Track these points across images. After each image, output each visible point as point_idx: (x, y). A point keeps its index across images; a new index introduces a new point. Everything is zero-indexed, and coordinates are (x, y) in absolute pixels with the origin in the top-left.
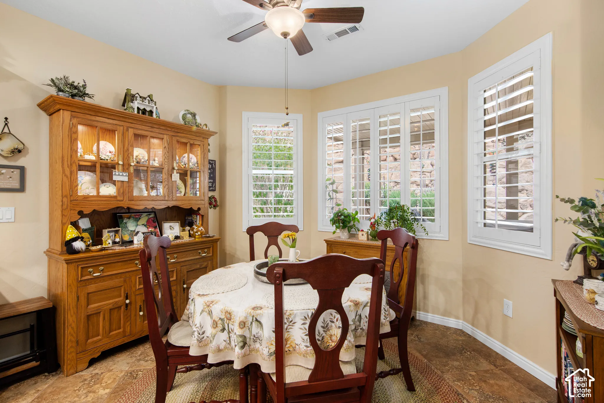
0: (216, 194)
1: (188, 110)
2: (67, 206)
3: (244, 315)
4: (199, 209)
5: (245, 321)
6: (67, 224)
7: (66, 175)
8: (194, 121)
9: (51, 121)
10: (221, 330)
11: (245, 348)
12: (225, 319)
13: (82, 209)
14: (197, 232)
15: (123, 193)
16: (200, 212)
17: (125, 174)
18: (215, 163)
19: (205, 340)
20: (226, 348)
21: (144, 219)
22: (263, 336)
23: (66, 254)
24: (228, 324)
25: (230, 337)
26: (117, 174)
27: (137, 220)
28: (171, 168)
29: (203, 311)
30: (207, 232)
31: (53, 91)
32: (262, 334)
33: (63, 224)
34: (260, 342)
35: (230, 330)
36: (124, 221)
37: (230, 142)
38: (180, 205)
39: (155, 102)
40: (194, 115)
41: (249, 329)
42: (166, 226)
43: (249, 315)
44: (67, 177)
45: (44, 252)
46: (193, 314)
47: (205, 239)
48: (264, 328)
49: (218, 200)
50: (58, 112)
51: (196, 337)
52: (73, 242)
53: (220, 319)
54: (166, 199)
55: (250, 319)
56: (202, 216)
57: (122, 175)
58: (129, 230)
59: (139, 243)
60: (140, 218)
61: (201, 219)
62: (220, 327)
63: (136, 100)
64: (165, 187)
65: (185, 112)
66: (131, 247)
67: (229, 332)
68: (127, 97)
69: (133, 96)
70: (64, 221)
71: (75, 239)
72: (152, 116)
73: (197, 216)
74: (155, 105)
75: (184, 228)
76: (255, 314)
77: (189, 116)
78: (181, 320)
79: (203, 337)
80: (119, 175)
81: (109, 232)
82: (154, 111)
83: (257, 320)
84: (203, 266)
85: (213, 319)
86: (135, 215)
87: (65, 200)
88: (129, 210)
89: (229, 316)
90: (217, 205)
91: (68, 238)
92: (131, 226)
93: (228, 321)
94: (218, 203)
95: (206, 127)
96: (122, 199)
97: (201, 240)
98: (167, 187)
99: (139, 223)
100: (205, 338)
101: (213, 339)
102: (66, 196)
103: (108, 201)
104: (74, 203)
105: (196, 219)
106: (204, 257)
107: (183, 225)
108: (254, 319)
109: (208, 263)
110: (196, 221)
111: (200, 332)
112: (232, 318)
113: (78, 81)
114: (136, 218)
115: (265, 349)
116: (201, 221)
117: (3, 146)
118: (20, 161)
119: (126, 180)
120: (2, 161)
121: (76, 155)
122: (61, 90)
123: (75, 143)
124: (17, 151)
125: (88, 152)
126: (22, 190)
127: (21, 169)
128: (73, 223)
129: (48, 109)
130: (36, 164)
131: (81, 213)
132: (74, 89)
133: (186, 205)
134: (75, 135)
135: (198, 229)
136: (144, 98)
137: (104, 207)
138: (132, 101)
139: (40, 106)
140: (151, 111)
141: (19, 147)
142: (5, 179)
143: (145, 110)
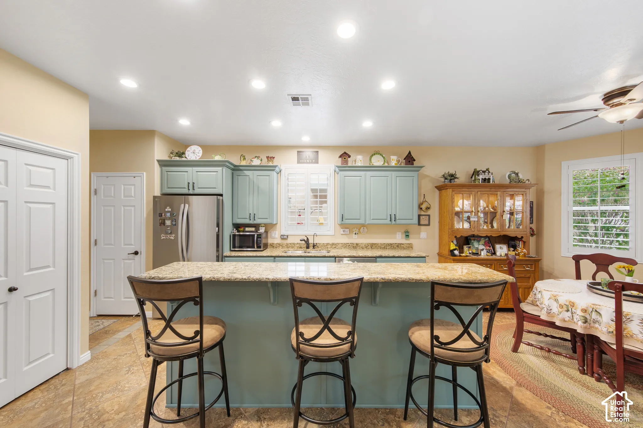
0: (534, 226)
1: (512, 171)
2: (451, 233)
3: (586, 306)
4: (522, 237)
5: (586, 309)
6: (450, 242)
7: (450, 219)
8: (517, 178)
9: (440, 193)
10: (566, 311)
11: (586, 324)
12: (569, 306)
13: (456, 235)
14: (521, 252)
15: (475, 227)
16: (523, 239)
17: (476, 217)
18: (533, 203)
19: (552, 314)
20: (569, 321)
21: (482, 241)
22: (602, 321)
23: (450, 256)
24: (571, 309)
25: (573, 316)
26: (472, 217)
27: (479, 241)
28: (502, 211)
29: (550, 298)
30: (529, 253)
31: (443, 180)
32: (601, 320)
33: (449, 242)
34: (599, 324)
35: (573, 312)
36: (472, 242)
37: (548, 186)
38: (509, 234)
39: (492, 173)
40: (517, 174)
41: (589, 315)
42: (498, 246)
43: (589, 307)
44: (450, 220)
45: (437, 253)
46: (540, 299)
47: (527, 258)
48: (603, 317)
49: (535, 230)
50: (446, 190)
51: (546, 310)
52: (454, 251)
53: (565, 304)
54: (499, 230)
55: (591, 310)
56: (524, 242)
57: (475, 218)
58: (475, 247)
59: (484, 255)
60: (480, 241)
61: (523, 244)
62: (565, 308)
63: (481, 175)
64: (498, 223)
65: (510, 173)
66: (480, 257)
67: (572, 313)
68: (474, 173)
69: (478, 172)
70: (449, 241)
71: (455, 250)
72: (489, 182)
73: (519, 242)
74: (492, 175)
75: (509, 249)
76: (595, 307)
77: (513, 175)
78: (525, 302)
79: (551, 312)
80: (473, 218)
81: (467, 247)
82: (491, 178)
83: (596, 311)
84: (527, 276)
85: (559, 303)
86: (477, 239)
87: (449, 230)
88: (473, 236)
89: (572, 304)
90: (534, 234)
91: (452, 248)
92: (476, 244)
93: (571, 307)
94: (535, 233)
95: (529, 181)
96: (474, 230)
97: (523, 258)
98: (499, 223)
99: (480, 243)
100: (552, 313)
101: (560, 314)
102: (450, 229)
103: (467, 231)
104: (453, 232)
105: (519, 244)
106: (527, 270)
107: (509, 247)
108: (594, 310)
109: (531, 275)
110: (518, 245)
111: (548, 309)
112: (575, 306)
113: (452, 172)
114: (478, 240)
115: (604, 328)
116: (523, 245)
117: (424, 207)
118: (429, 212)
119: (476, 219)
120: (423, 213)
121: (453, 208)
122: (446, 179)
123: (453, 202)
124: (428, 208)
125: (458, 206)
126: (429, 225)
127: (429, 216)
128: (452, 242)
129: (440, 188)
130: (434, 213)
131: (456, 237)
132: (452, 177)
133: (512, 234)
134: (453, 199)
135: (520, 249)
136: (484, 172)
137: (466, 235)
138: (478, 175)
139: (436, 187)
140: (489, 179)
141: (429, 206)
142: (424, 220)
143: (485, 179)
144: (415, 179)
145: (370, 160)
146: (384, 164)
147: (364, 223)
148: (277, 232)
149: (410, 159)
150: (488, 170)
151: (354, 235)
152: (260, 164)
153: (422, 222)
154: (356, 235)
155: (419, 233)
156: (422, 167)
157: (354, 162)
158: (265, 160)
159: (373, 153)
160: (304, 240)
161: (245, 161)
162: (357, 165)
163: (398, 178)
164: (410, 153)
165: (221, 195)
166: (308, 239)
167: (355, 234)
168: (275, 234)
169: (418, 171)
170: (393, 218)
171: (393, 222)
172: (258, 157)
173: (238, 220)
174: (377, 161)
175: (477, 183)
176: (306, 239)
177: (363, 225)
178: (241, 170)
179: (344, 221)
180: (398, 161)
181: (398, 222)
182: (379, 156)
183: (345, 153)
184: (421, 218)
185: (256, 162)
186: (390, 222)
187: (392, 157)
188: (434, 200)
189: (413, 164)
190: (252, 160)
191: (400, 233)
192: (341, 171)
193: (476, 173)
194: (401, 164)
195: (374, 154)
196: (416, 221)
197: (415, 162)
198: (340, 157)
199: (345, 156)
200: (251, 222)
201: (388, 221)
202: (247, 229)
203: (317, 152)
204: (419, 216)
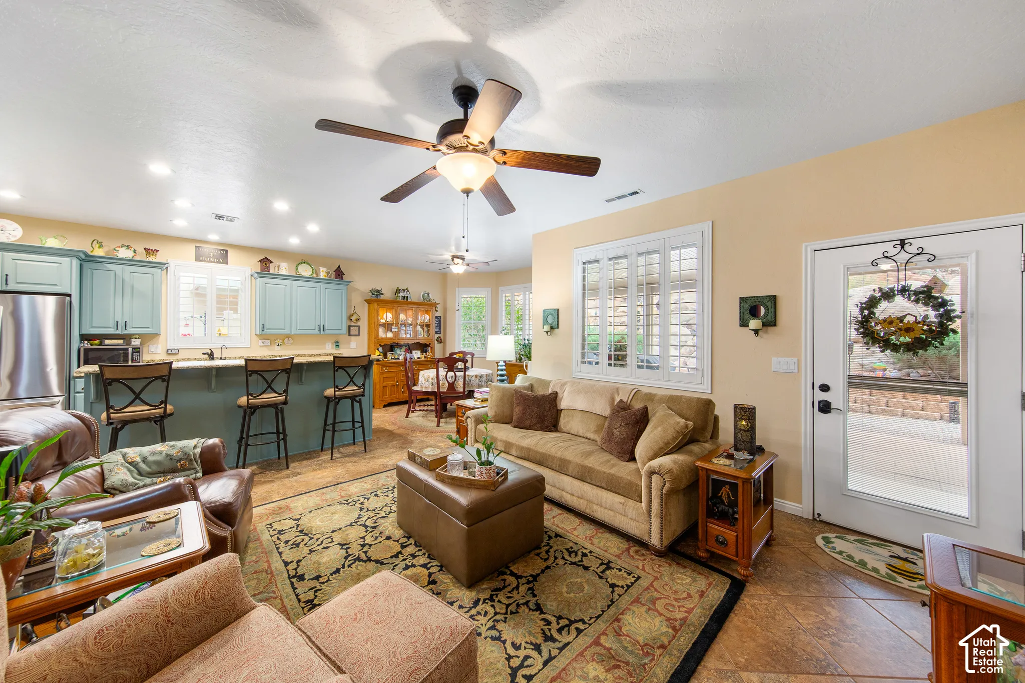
0: (441, 335)
1: (425, 292)
2: (377, 342)
4: (431, 344)
6: (375, 350)
7: (376, 330)
9: (369, 306)
13: (381, 343)
15: (395, 336)
17: (396, 327)
18: (441, 318)
21: (404, 348)
26: (393, 327)
28: (416, 323)
30: (434, 356)
31: (370, 294)
36: (396, 349)
37: (449, 305)
38: (421, 342)
39: (410, 291)
40: (428, 295)
42: (414, 352)
49: (442, 338)
50: (373, 304)
54: (414, 338)
56: (433, 347)
59: (402, 358)
60: (402, 348)
63: (402, 293)
64: (414, 333)
65: (424, 294)
66: (399, 360)
69: (400, 290)
70: (375, 348)
72: (407, 300)
73: (430, 347)
74: (410, 293)
75: (423, 353)
77: (426, 295)
81: (390, 353)
82: (409, 296)
87: (375, 339)
88: (397, 344)
90: (442, 342)
91: (376, 355)
92: (398, 352)
94: (442, 340)
95: (436, 300)
96: (395, 339)
97: (428, 358)
99: (402, 350)
103: (390, 340)
104: (379, 340)
107: (422, 351)
110: (429, 350)
113: (378, 288)
114: (400, 348)
116: (432, 349)
117: (354, 318)
118: (359, 324)
119: (397, 330)
120: (353, 324)
121: (378, 320)
122: (373, 294)
123: (378, 315)
124: (358, 320)
125: (383, 318)
126: (359, 335)
127: (359, 327)
128: (378, 349)
129: (368, 302)
130: (364, 324)
131: (380, 345)
132: (379, 293)
133: (423, 342)
134: (378, 312)
135: (429, 354)
136: (404, 291)
137: (389, 343)
138: (399, 293)
139: (365, 300)
140: (407, 297)
141: (358, 318)
142: (354, 331)
143: (405, 296)
144: (344, 292)
145: (297, 269)
146: (312, 274)
147: (289, 333)
148: (160, 346)
149: (339, 273)
150: (407, 289)
151: (276, 347)
152: (133, 256)
153: (352, 333)
154: (279, 347)
155: (349, 343)
156: (350, 282)
157: (277, 268)
158: (141, 250)
159: (301, 261)
160: (208, 354)
161: (101, 249)
162: (280, 273)
163: (327, 290)
164: (339, 267)
165: (70, 295)
166: (212, 352)
167: (278, 345)
168: (156, 348)
169: (347, 285)
170: (322, 328)
171: (322, 332)
172: (127, 246)
173: (91, 329)
174: (305, 271)
175: (398, 300)
176: (210, 352)
177: (288, 336)
178: (99, 262)
179: (265, 331)
180: (328, 273)
181: (327, 332)
182: (307, 265)
183: (266, 258)
184: (352, 328)
185: (124, 253)
186: (318, 333)
187: (322, 269)
188: (363, 312)
189: (342, 278)
190: (117, 249)
191: (330, 344)
192: (260, 277)
193: (398, 291)
194: (330, 277)
195: (302, 263)
196: (345, 330)
197: (344, 276)
198: (260, 261)
199: (265, 262)
200: (119, 332)
201: (316, 331)
202: (107, 342)
203: (227, 251)
204: (349, 327)
